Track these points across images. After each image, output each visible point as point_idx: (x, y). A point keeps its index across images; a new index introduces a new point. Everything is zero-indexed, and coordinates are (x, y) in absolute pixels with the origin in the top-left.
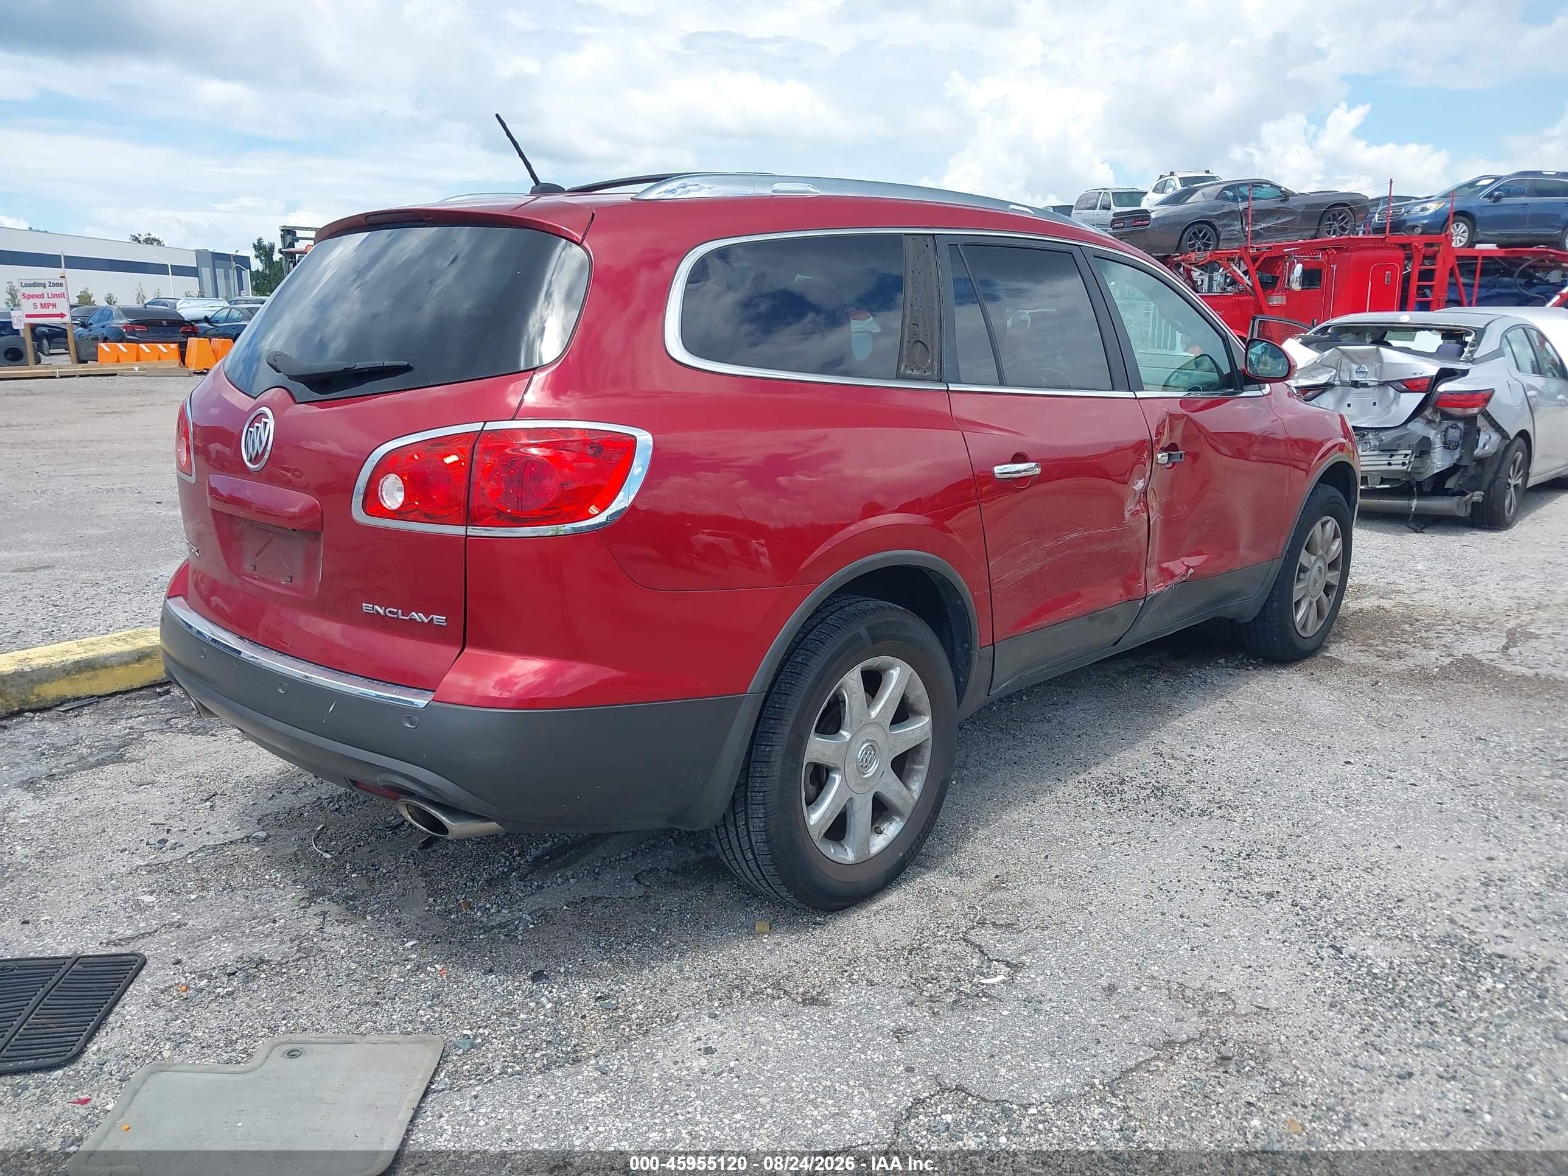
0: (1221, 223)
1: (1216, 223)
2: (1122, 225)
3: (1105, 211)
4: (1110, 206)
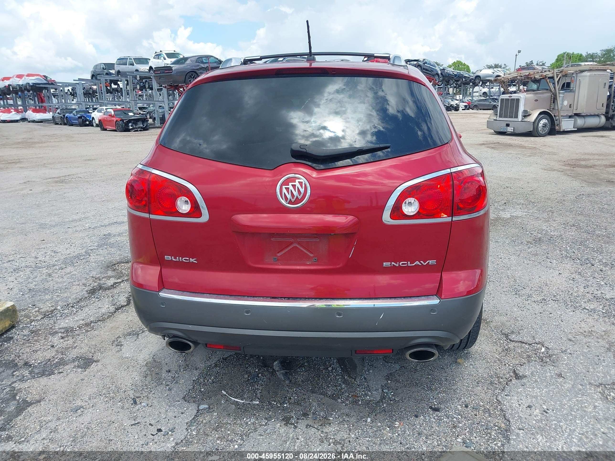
0: (199, 72)
1: (198, 72)
2: (159, 72)
3: (132, 66)
4: (134, 64)
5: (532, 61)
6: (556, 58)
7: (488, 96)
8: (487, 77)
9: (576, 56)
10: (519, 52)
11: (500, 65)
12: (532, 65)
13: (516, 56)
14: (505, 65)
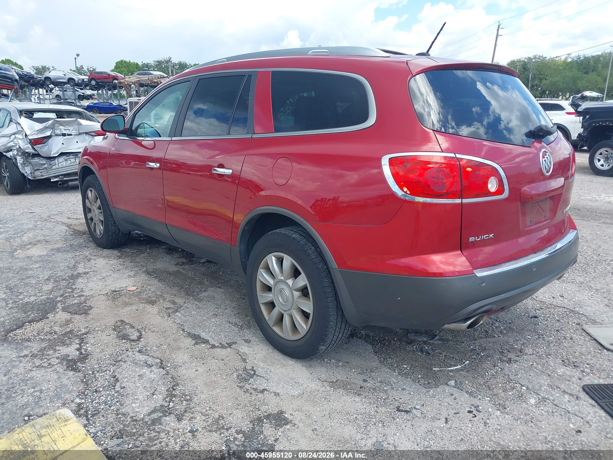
5: (82, 66)
6: (115, 65)
7: (63, 99)
8: (58, 79)
9: (133, 64)
10: (78, 55)
11: (47, 67)
12: (83, 70)
13: (75, 59)
14: (53, 67)
